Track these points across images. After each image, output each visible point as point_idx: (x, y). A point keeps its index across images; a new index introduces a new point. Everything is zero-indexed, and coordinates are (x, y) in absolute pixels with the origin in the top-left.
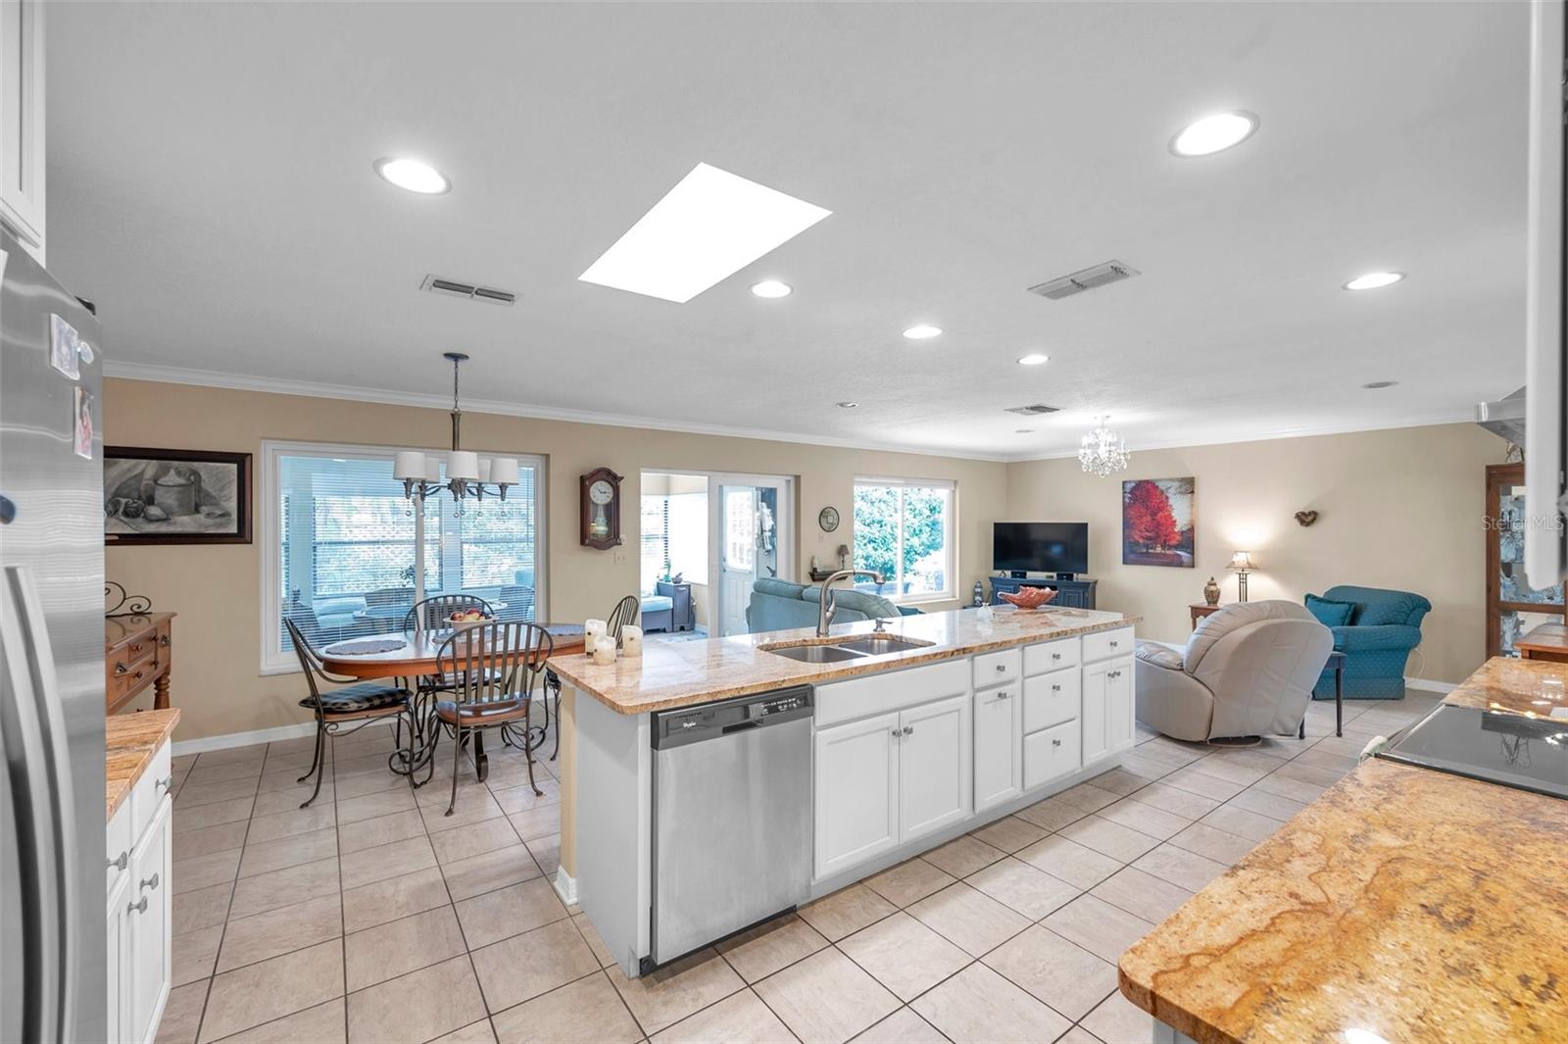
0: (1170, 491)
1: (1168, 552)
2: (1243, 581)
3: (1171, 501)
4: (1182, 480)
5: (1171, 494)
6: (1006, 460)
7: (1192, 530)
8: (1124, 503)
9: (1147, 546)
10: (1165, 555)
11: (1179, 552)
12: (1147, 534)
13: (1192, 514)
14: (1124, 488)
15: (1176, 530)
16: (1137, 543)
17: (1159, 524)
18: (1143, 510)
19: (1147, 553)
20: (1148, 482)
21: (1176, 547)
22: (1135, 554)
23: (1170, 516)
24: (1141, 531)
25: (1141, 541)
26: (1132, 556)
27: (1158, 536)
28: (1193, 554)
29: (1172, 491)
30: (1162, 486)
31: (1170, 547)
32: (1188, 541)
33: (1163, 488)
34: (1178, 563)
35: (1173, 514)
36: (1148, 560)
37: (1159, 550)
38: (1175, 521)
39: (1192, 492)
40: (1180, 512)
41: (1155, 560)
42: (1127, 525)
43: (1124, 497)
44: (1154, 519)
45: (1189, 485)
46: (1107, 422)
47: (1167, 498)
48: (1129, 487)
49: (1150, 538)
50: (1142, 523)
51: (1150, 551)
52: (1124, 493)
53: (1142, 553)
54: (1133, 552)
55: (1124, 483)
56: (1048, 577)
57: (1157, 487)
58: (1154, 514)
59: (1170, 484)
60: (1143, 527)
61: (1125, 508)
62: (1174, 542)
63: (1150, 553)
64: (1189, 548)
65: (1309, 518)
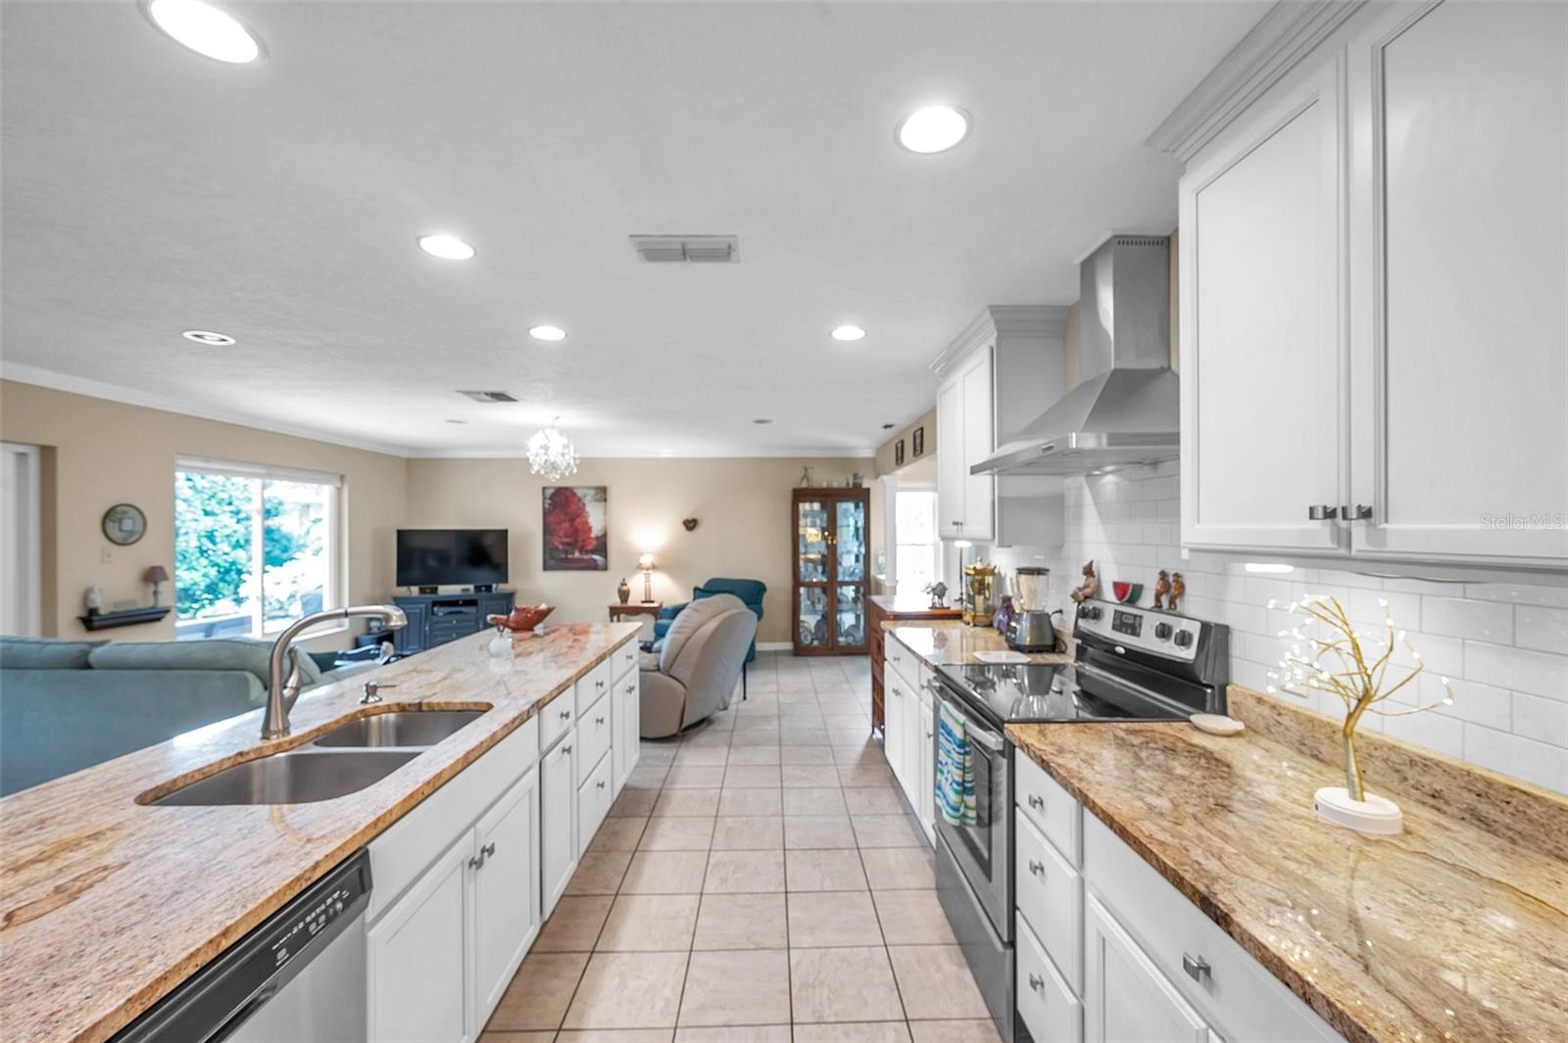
0: (586, 498)
1: (586, 557)
2: (647, 580)
3: (588, 508)
4: (597, 488)
5: (587, 501)
6: (406, 454)
7: (605, 535)
8: (544, 509)
9: (566, 553)
10: (583, 560)
11: (595, 557)
12: (566, 539)
13: (605, 520)
14: (544, 493)
15: (592, 536)
16: (558, 549)
17: (576, 530)
18: (562, 517)
19: (567, 558)
20: (566, 489)
21: (593, 552)
23: (587, 523)
24: (560, 537)
25: (561, 547)
26: (552, 562)
27: (576, 541)
28: (606, 557)
29: (589, 498)
30: (579, 493)
31: (587, 552)
32: (602, 546)
33: (581, 496)
34: (593, 567)
35: (589, 521)
36: (567, 565)
37: (577, 555)
38: (592, 527)
39: (605, 500)
40: (595, 518)
41: (574, 565)
42: (548, 531)
43: (544, 503)
44: (572, 526)
45: (602, 493)
46: (558, 423)
47: (584, 505)
48: (549, 492)
49: (568, 544)
50: (561, 529)
51: (570, 556)
52: (544, 498)
53: (563, 559)
54: (553, 558)
55: (544, 489)
56: (464, 590)
57: (575, 494)
58: (572, 521)
59: (587, 491)
60: (561, 533)
61: (546, 513)
62: (590, 547)
63: (570, 559)
64: (603, 552)
65: (691, 524)
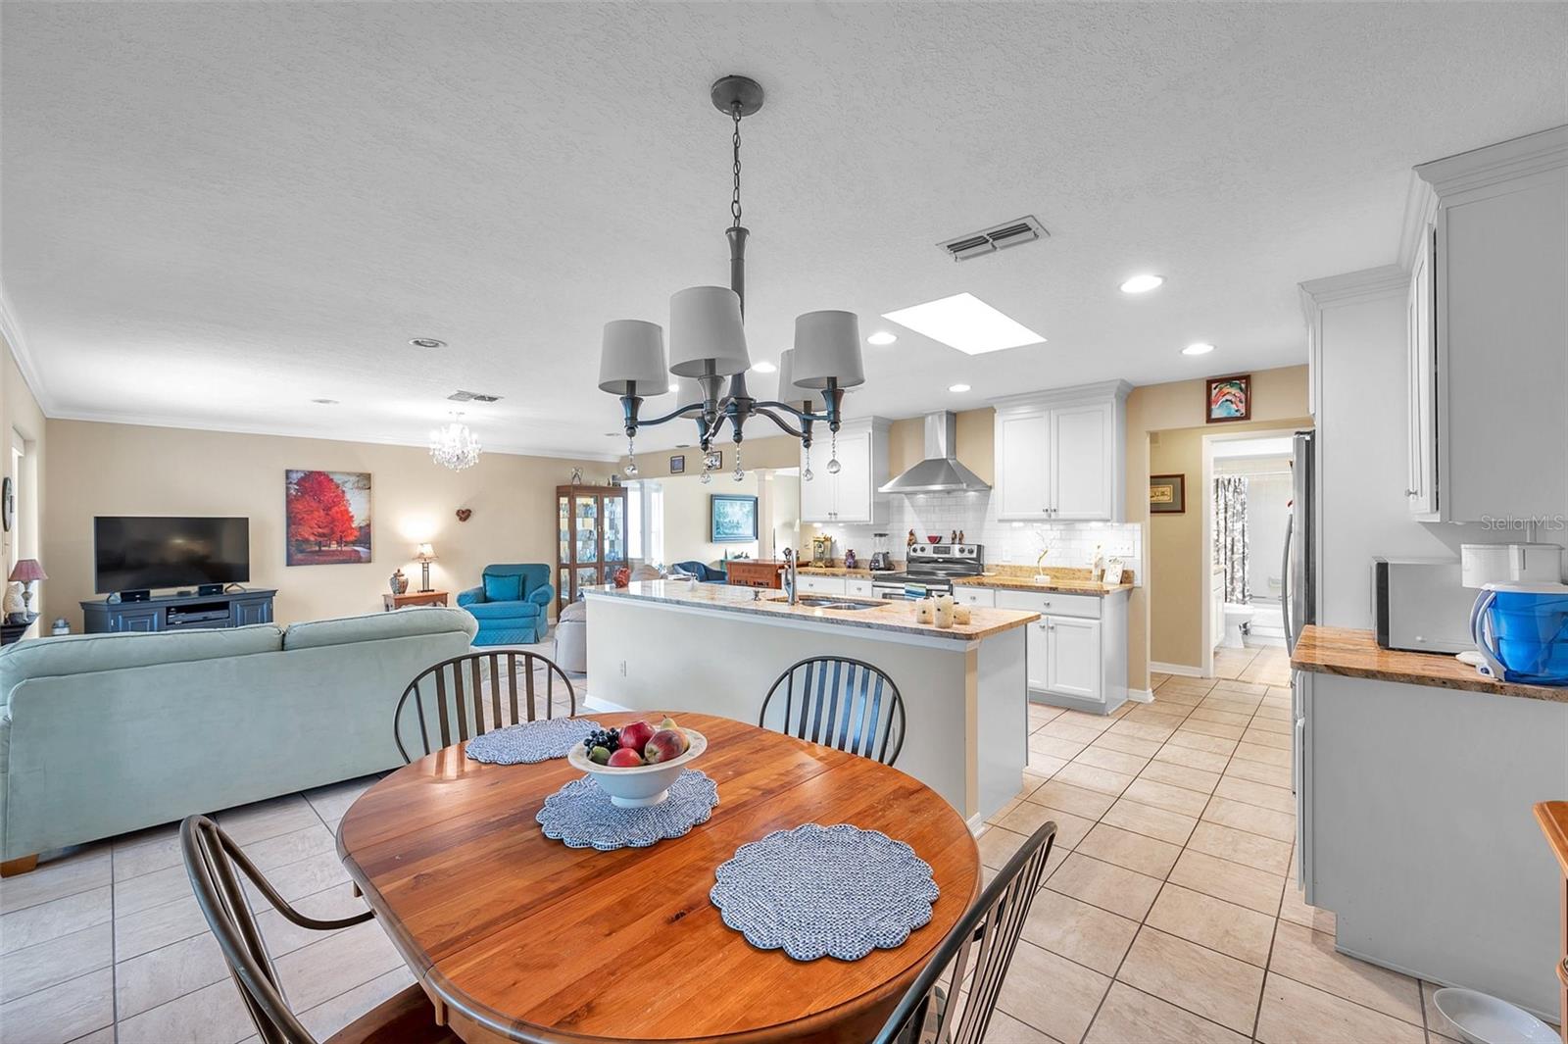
0: (346, 485)
1: (344, 549)
2: (425, 569)
3: (348, 496)
4: (360, 475)
5: (347, 488)
7: (369, 525)
8: (288, 495)
9: (320, 544)
10: (341, 551)
11: (356, 548)
12: (320, 530)
13: (370, 509)
14: (287, 478)
15: (353, 526)
16: (307, 541)
17: (333, 520)
18: (314, 504)
19: (320, 550)
20: (320, 473)
21: (354, 543)
22: (299, 553)
23: (347, 511)
24: (311, 528)
25: (312, 538)
26: (300, 556)
27: (333, 532)
28: (370, 548)
29: (348, 485)
30: (337, 479)
31: (347, 544)
32: (365, 537)
33: (339, 482)
34: (357, 559)
35: (350, 509)
36: (321, 558)
37: (334, 547)
38: (352, 517)
39: (370, 488)
40: (357, 507)
41: (330, 558)
42: (292, 520)
43: (288, 489)
44: (327, 514)
45: (365, 481)
47: (343, 492)
48: (295, 477)
49: (323, 535)
50: (312, 519)
51: (323, 548)
52: (288, 484)
53: (316, 552)
54: (302, 552)
55: (288, 472)
56: (181, 594)
57: (332, 480)
58: (327, 509)
59: (346, 478)
60: (313, 523)
61: (290, 501)
62: (352, 538)
63: (324, 551)
64: (366, 543)
65: (464, 515)
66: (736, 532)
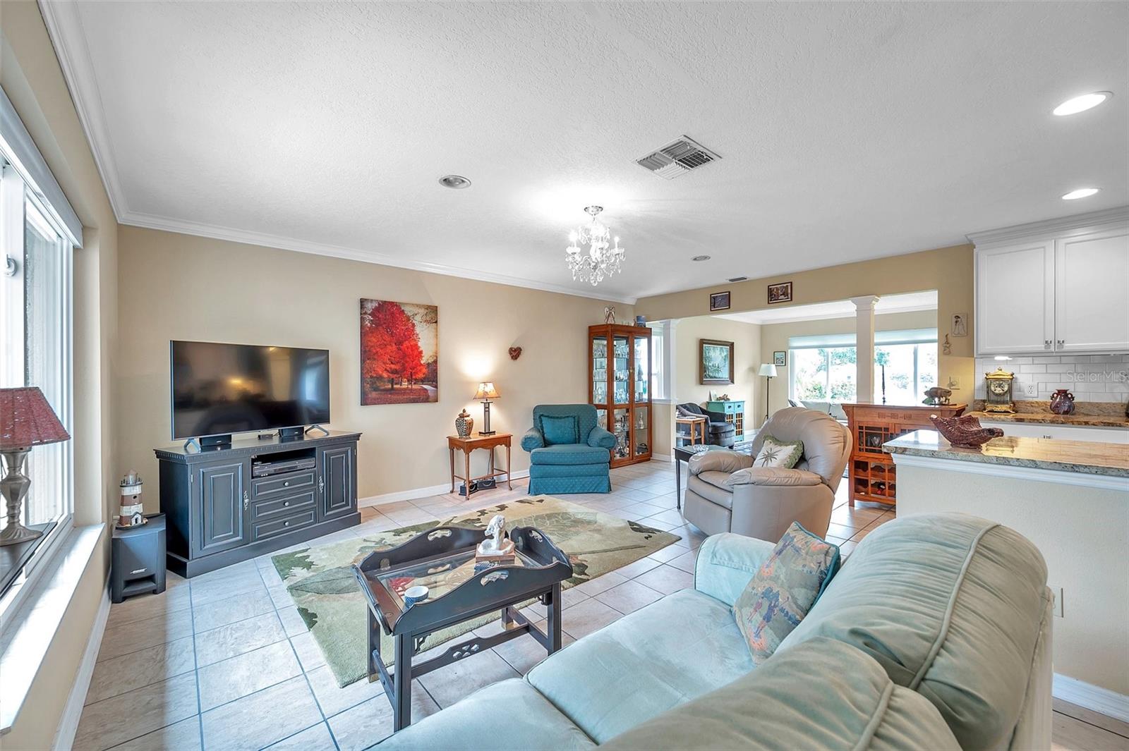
0: (416, 318)
1: (415, 387)
2: (487, 410)
3: (418, 330)
4: (428, 307)
5: (417, 320)
7: (436, 362)
8: (362, 327)
9: (392, 382)
10: (411, 389)
11: (425, 387)
12: (393, 366)
13: (437, 344)
14: (362, 307)
15: (422, 362)
16: (380, 378)
17: (405, 355)
18: (387, 338)
19: (392, 389)
20: (392, 304)
21: (423, 381)
22: (374, 391)
23: (416, 347)
25: (385, 375)
26: (374, 395)
27: (404, 368)
28: (436, 387)
29: (418, 318)
30: (408, 311)
31: (417, 381)
32: (433, 373)
33: (409, 314)
34: (424, 398)
35: (419, 344)
36: (395, 397)
37: (405, 385)
38: (421, 352)
39: (436, 322)
40: (425, 340)
41: (401, 397)
42: (367, 354)
43: (362, 319)
44: (400, 349)
45: (432, 314)
47: (414, 325)
48: (370, 307)
49: (395, 372)
50: (385, 353)
51: (395, 386)
52: (362, 314)
53: (387, 390)
54: (376, 389)
55: (363, 302)
57: (402, 311)
58: (400, 343)
59: (416, 310)
60: (386, 358)
61: (363, 334)
62: (421, 376)
63: (397, 389)
64: (433, 381)
65: (515, 353)
66: (717, 375)
